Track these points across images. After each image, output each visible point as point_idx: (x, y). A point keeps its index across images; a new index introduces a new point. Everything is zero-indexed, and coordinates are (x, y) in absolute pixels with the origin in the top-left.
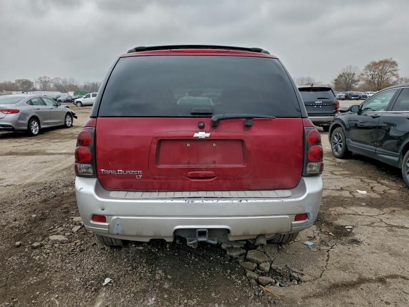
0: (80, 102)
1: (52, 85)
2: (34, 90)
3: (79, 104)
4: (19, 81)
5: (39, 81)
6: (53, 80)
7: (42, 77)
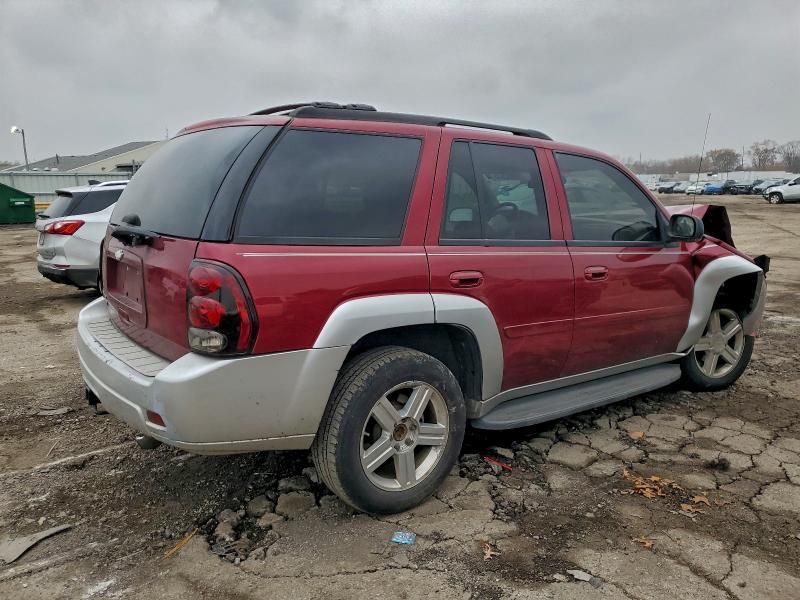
0: (778, 194)
1: (779, 159)
2: (740, 169)
3: (775, 199)
4: (712, 154)
5: (753, 152)
6: (783, 147)
7: (761, 141)
